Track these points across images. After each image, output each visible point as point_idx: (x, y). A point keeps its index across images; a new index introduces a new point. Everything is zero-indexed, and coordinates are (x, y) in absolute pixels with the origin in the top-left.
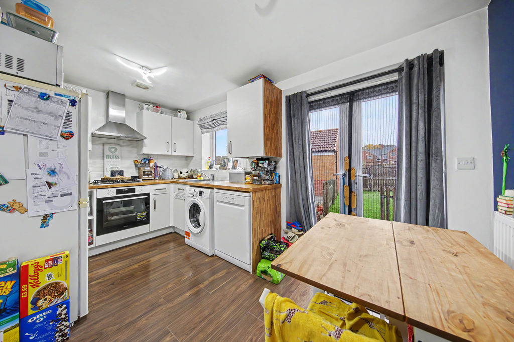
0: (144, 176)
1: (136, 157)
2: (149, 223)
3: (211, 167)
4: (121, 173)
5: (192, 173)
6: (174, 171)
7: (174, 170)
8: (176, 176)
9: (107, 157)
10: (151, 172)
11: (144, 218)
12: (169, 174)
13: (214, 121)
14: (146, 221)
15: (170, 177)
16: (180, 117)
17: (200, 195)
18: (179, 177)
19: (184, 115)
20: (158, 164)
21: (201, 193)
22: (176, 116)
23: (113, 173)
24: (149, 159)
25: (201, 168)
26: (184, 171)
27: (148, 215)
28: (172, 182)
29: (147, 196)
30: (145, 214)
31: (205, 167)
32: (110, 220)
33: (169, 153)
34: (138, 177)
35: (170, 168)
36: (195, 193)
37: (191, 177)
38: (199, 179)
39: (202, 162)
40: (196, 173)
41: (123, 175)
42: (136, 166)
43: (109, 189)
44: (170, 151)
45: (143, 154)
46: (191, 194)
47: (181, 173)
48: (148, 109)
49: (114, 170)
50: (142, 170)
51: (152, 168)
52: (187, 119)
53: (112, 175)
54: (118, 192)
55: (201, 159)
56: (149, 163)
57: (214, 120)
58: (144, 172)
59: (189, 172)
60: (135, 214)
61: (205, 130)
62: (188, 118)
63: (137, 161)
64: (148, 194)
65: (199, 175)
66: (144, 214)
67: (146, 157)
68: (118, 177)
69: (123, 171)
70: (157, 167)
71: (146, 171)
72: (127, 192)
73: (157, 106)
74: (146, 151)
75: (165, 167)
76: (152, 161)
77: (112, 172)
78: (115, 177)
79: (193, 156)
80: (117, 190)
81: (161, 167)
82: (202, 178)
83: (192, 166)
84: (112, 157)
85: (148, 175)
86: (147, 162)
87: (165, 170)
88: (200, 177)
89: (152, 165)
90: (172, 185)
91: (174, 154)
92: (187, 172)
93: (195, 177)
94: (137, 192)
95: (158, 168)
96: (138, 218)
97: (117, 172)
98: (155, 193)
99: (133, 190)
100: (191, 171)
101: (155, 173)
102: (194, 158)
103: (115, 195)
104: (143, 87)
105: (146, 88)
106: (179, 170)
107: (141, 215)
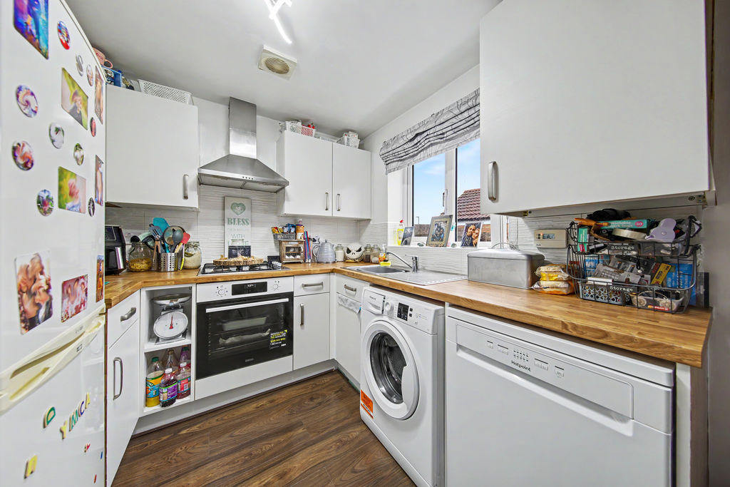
0: (287, 257)
1: (274, 221)
2: (291, 353)
3: (405, 241)
4: (247, 251)
5: (368, 251)
6: (337, 248)
7: (336, 245)
8: (340, 258)
9: (230, 222)
10: (299, 248)
11: (283, 342)
12: (328, 254)
13: (419, 138)
14: (286, 349)
15: (331, 259)
16: (348, 145)
17: (399, 316)
18: (345, 260)
19: (354, 140)
20: (312, 235)
21: (403, 312)
22: (341, 142)
23: (233, 251)
24: (295, 226)
25: (386, 243)
26: (354, 247)
27: (290, 337)
28: (333, 271)
29: (287, 300)
30: (284, 335)
31: (393, 242)
32: (225, 346)
33: (328, 214)
34: (278, 259)
35: (331, 244)
36: (387, 308)
37: (366, 260)
38: (383, 264)
39: (387, 231)
40: (376, 251)
41: (249, 255)
42: (275, 236)
43: (219, 285)
44: (330, 208)
45: (287, 216)
46: (376, 307)
47: (349, 251)
48: (293, 130)
49: (237, 244)
50: (285, 245)
51: (301, 242)
52: (359, 148)
53: (231, 255)
54: (236, 290)
55: (386, 225)
56: (295, 232)
57: (417, 135)
58: (288, 249)
59: (363, 249)
60: (267, 334)
61: (394, 165)
62: (361, 147)
63: (276, 228)
64: (290, 295)
65: (382, 255)
66: (284, 333)
67: (291, 222)
68: (241, 258)
69: (249, 248)
70: (309, 239)
71: (290, 248)
72: (252, 290)
73: (309, 124)
74: (289, 208)
75: (322, 240)
76: (301, 228)
77: (231, 248)
78: (235, 259)
79: (369, 220)
80: (233, 286)
81: (314, 240)
82: (389, 265)
83: (368, 239)
84: (236, 222)
85: (294, 255)
86: (293, 230)
87: (321, 247)
88: (385, 261)
89: (300, 235)
90: (334, 277)
91: (337, 214)
92: (360, 250)
93: (374, 259)
94: (270, 291)
95: (311, 242)
96: (273, 342)
97: (240, 248)
98: (303, 292)
99: (263, 287)
100: (366, 248)
101: (305, 249)
102: (371, 223)
103: (229, 296)
104: (278, 67)
105: (284, 70)
106: (345, 245)
107: (277, 337)
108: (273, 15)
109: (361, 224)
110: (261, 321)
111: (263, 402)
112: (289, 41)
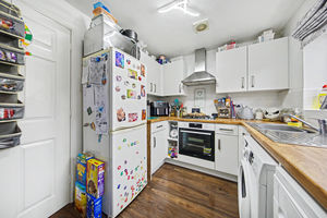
0: (221, 114)
1: (216, 97)
2: (214, 161)
4: (198, 111)
5: (284, 114)
7: (254, 109)
8: (259, 117)
9: (197, 99)
10: (228, 110)
12: (247, 114)
15: (249, 117)
16: (262, 41)
18: (263, 119)
19: (269, 35)
20: (235, 103)
22: (256, 42)
24: (225, 98)
25: (301, 107)
29: (210, 134)
33: (245, 90)
35: (250, 108)
37: (280, 120)
38: (291, 124)
39: (303, 97)
40: (290, 114)
44: (246, 86)
47: (267, 113)
49: (195, 107)
50: (220, 108)
51: (228, 107)
53: (192, 112)
54: (191, 125)
55: (302, 92)
56: (225, 102)
58: (221, 110)
59: (280, 112)
61: (310, 37)
62: (277, 37)
63: (216, 100)
66: (210, 150)
70: (234, 105)
71: (223, 110)
73: (232, 42)
75: (244, 106)
76: (228, 99)
77: (193, 109)
78: (193, 114)
79: (288, 90)
80: (190, 123)
81: (238, 106)
83: (286, 105)
85: (225, 114)
87: (243, 109)
88: (296, 122)
89: (227, 103)
91: (251, 89)
92: (277, 113)
93: (287, 120)
94: (203, 129)
95: (235, 107)
99: (200, 126)
100: (282, 111)
101: (232, 111)
102: (290, 91)
103: (188, 127)
104: (202, 28)
105: (205, 27)
106: (264, 110)
107: (207, 150)
108: (186, 11)
109: (281, 93)
110: (201, 141)
111: (200, 176)
112: (197, 15)
